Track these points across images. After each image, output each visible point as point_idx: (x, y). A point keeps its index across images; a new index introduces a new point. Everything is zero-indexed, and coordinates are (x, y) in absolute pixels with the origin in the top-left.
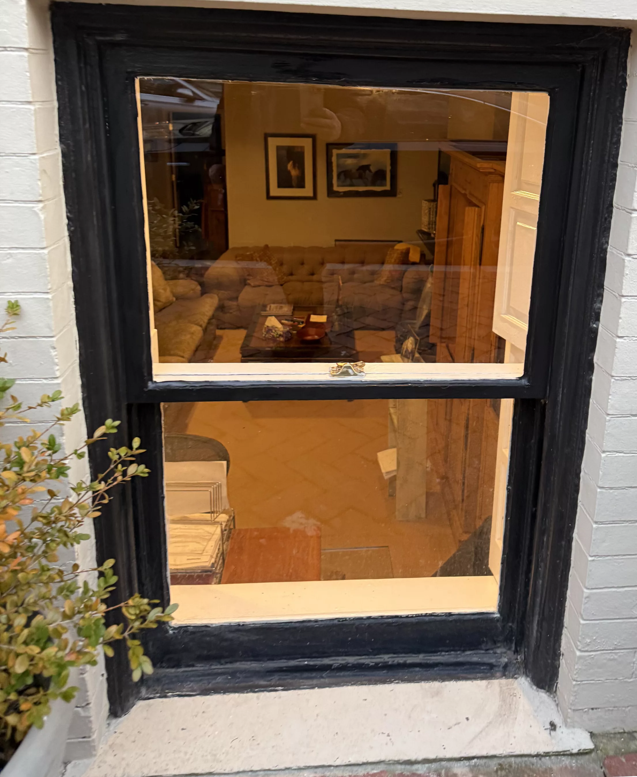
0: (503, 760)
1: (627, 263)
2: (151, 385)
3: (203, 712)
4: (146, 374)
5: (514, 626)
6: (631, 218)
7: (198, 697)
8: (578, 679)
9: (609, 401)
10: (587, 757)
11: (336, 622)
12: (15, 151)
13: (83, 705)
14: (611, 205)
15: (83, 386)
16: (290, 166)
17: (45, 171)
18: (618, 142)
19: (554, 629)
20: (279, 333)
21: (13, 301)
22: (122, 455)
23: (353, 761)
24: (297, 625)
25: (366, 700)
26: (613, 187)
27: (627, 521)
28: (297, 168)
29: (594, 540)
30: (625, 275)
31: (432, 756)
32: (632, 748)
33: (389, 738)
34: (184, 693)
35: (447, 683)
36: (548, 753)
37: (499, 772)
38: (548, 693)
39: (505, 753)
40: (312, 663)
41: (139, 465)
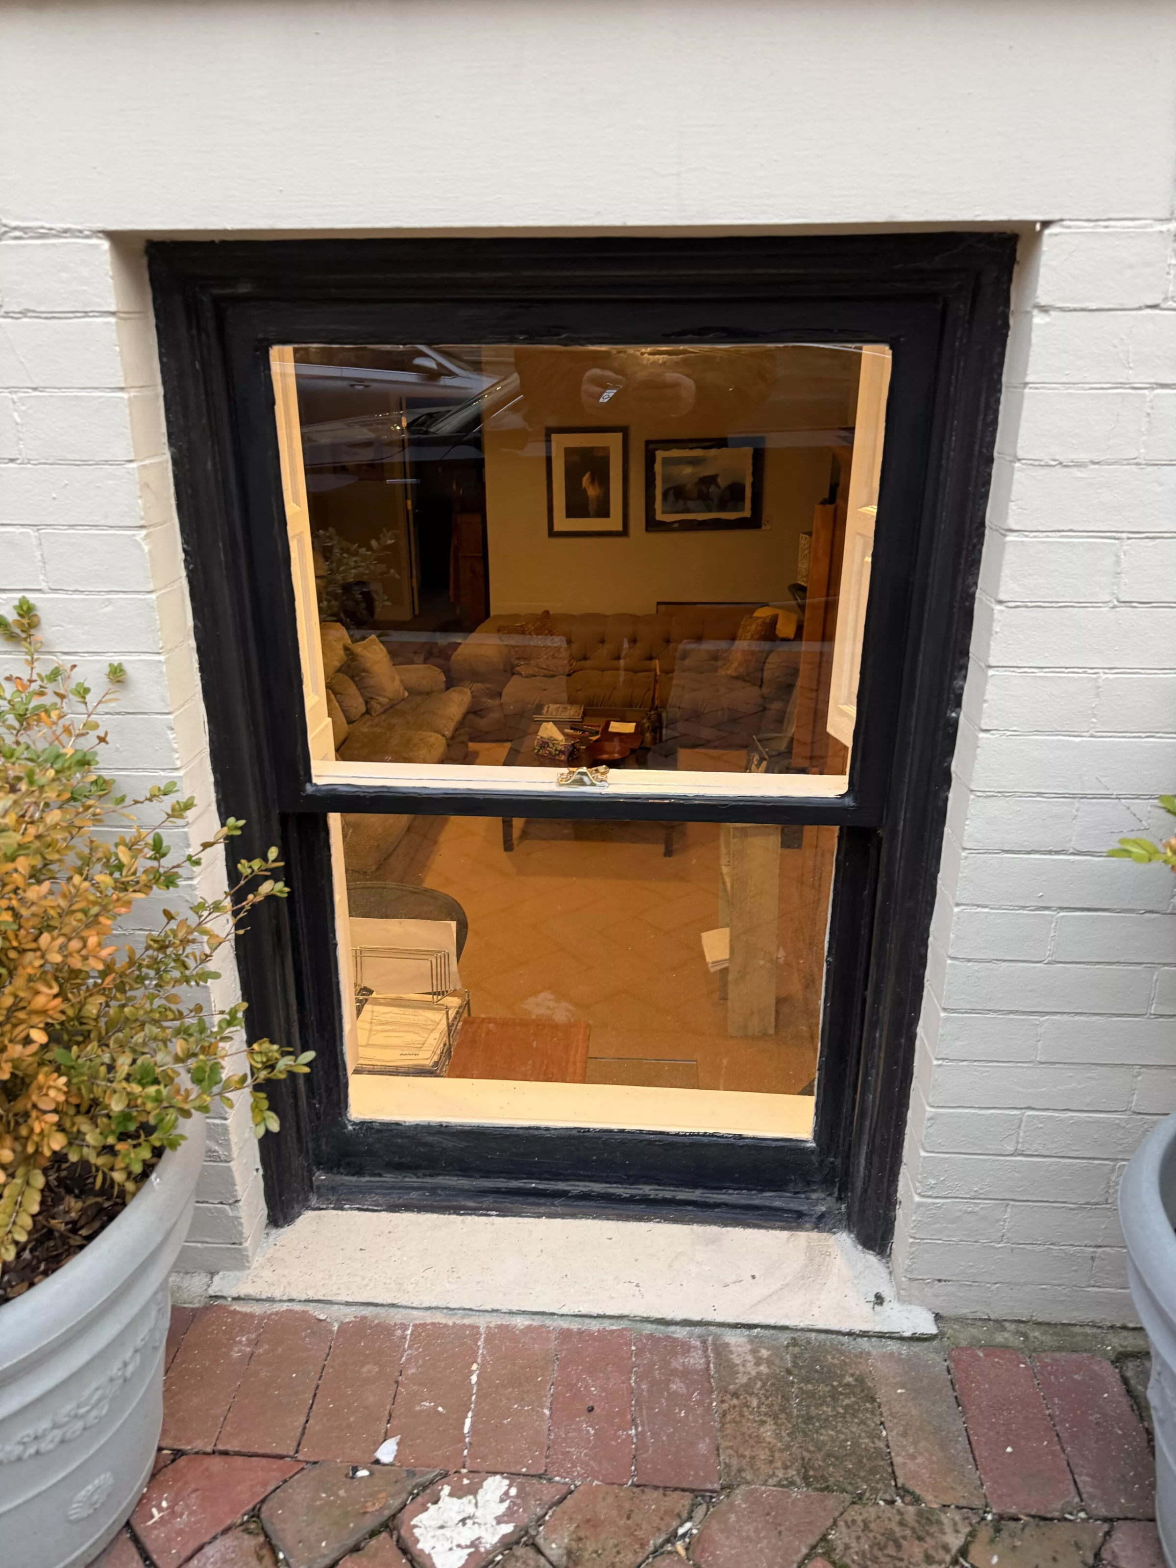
0: (799, 1333)
1: (997, 616)
2: (309, 789)
3: (390, 1232)
4: (302, 773)
5: (838, 1162)
6: (1005, 543)
7: (383, 1213)
8: (917, 1236)
9: (966, 827)
10: (926, 1344)
11: (575, 1132)
12: (106, 457)
13: (230, 1202)
14: (982, 524)
15: (217, 783)
16: (586, 480)
17: (147, 485)
18: (995, 422)
19: (888, 1166)
20: (559, 748)
21: (116, 665)
22: (256, 868)
23: (584, 1311)
24: (521, 1132)
25: (611, 1239)
26: (986, 496)
27: (995, 1011)
28: (596, 483)
29: (942, 1035)
30: (993, 633)
31: (696, 1317)
32: (997, 1340)
33: (637, 1289)
34: (365, 1207)
35: (730, 1229)
36: (868, 1332)
37: (791, 1348)
38: (878, 1257)
39: (802, 1325)
40: (541, 1186)
41: (276, 881)
